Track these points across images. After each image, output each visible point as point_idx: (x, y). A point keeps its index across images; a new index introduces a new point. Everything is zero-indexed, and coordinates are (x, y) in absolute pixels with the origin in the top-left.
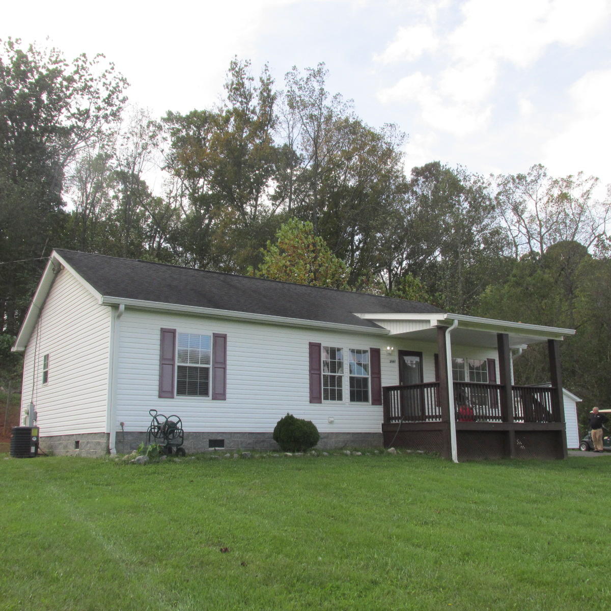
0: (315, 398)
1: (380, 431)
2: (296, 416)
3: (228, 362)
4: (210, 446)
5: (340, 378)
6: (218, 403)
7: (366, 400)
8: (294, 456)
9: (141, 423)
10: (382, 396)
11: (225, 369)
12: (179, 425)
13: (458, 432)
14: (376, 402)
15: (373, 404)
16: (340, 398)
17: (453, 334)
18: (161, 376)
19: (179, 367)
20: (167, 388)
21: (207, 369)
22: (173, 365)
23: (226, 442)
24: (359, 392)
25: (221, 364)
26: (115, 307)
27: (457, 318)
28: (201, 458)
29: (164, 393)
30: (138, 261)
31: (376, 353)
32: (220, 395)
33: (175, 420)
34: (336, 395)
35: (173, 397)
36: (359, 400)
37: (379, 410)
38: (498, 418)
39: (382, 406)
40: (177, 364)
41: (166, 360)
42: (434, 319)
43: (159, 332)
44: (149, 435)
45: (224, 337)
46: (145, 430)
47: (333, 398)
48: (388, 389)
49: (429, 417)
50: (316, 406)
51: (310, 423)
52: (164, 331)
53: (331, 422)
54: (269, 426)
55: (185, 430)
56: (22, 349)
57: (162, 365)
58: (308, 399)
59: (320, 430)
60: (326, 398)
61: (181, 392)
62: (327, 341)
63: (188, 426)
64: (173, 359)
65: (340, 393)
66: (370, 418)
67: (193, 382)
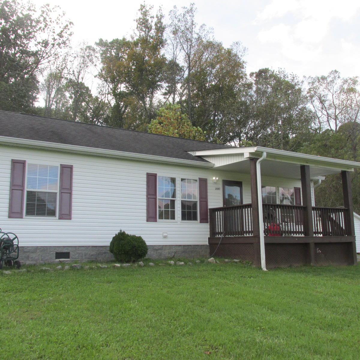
0: (151, 217)
1: (207, 243)
2: (127, 232)
3: (74, 188)
4: (57, 258)
5: (173, 203)
6: (64, 222)
7: (195, 219)
8: (121, 266)
10: (209, 216)
11: (71, 194)
12: (15, 242)
13: (266, 244)
14: (203, 220)
15: (201, 222)
16: (173, 217)
17: (262, 163)
18: (11, 199)
19: (28, 192)
20: (16, 209)
22: (23, 190)
23: (72, 254)
24: (189, 213)
25: (67, 190)
27: (266, 151)
29: (13, 214)
30: (21, 113)
31: (203, 182)
32: (66, 215)
33: (12, 237)
34: (169, 214)
35: (22, 218)
36: (189, 219)
37: (206, 227)
38: (301, 233)
39: (209, 224)
40: (26, 189)
41: (16, 186)
42: (247, 152)
43: (10, 163)
45: (71, 167)
47: (167, 218)
48: (214, 210)
49: (246, 232)
50: (152, 224)
51: (140, 238)
52: (14, 162)
53: (165, 237)
54: (107, 241)
57: (12, 190)
58: (145, 218)
59: (148, 243)
60: (161, 217)
61: (30, 212)
62: (162, 172)
64: (23, 186)
65: (173, 213)
66: (198, 233)
67: (41, 204)
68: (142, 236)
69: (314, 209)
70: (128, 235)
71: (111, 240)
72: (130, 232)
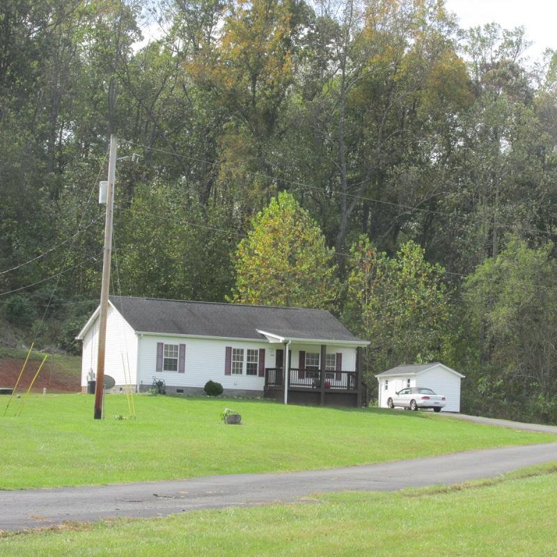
0: (228, 372)
1: (262, 389)
2: (213, 381)
3: (186, 356)
4: (177, 392)
5: (241, 364)
6: (181, 374)
7: (256, 374)
8: (210, 397)
9: (150, 382)
10: (265, 373)
11: (184, 359)
12: (164, 383)
14: (261, 375)
15: (259, 376)
16: (241, 373)
17: (289, 346)
18: (157, 362)
19: (165, 359)
20: (160, 367)
21: (176, 360)
22: (162, 358)
23: (184, 391)
24: (252, 371)
25: (183, 357)
26: (139, 335)
27: (290, 340)
28: (172, 395)
29: (158, 369)
31: (262, 351)
32: (182, 371)
33: (162, 381)
34: (238, 371)
35: (162, 371)
36: (251, 374)
37: (263, 379)
39: (264, 377)
40: (164, 357)
41: (159, 356)
43: (156, 344)
44: (153, 387)
45: (184, 345)
46: (151, 384)
47: (237, 373)
48: (268, 369)
50: (228, 377)
51: (220, 384)
52: (158, 344)
53: (236, 384)
54: (202, 385)
55: (166, 385)
57: (158, 358)
58: (224, 373)
59: (224, 387)
60: (233, 373)
61: (165, 369)
62: (235, 346)
63: (168, 383)
64: (162, 356)
65: (241, 371)
66: (257, 383)
67: (170, 365)
68: (222, 384)
70: (214, 383)
71: (204, 384)
72: (215, 381)
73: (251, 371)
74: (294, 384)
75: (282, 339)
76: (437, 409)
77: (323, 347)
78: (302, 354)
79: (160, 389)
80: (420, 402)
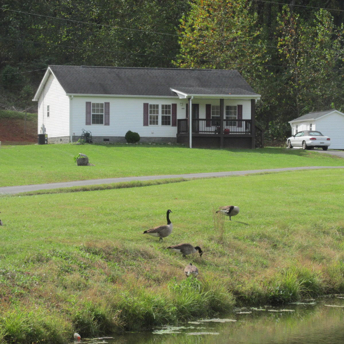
0: (146, 124)
1: (175, 136)
2: (132, 131)
3: (110, 112)
4: (104, 141)
5: (157, 117)
6: (107, 127)
7: (169, 124)
8: (128, 144)
9: (79, 133)
10: (177, 123)
11: (109, 115)
12: (90, 134)
14: (174, 125)
15: (172, 126)
16: (157, 124)
18: (86, 117)
19: (93, 115)
21: (103, 115)
22: (90, 114)
23: (110, 140)
25: (108, 113)
26: (70, 96)
29: (88, 123)
30: (82, 67)
31: (175, 106)
32: (107, 124)
33: (89, 132)
34: (154, 122)
35: (90, 125)
36: (166, 124)
37: (175, 128)
39: (177, 127)
40: (92, 113)
41: (88, 113)
43: (85, 103)
44: (81, 137)
45: (109, 103)
46: (81, 135)
47: (154, 124)
48: (179, 120)
49: (201, 132)
50: (146, 127)
51: (137, 133)
52: (87, 103)
53: (153, 133)
54: (124, 135)
56: (37, 100)
57: (87, 114)
58: (142, 124)
59: (140, 136)
60: (151, 124)
61: (93, 123)
62: (151, 102)
63: (93, 134)
64: (90, 112)
65: (157, 122)
66: (171, 131)
67: (98, 119)
68: (139, 134)
69: (225, 120)
70: (132, 132)
71: (125, 134)
72: (133, 131)
73: (166, 121)
74: (203, 132)
75: (186, 95)
76: (325, 148)
77: (222, 101)
78: (208, 107)
79: (87, 139)
80: (309, 142)
